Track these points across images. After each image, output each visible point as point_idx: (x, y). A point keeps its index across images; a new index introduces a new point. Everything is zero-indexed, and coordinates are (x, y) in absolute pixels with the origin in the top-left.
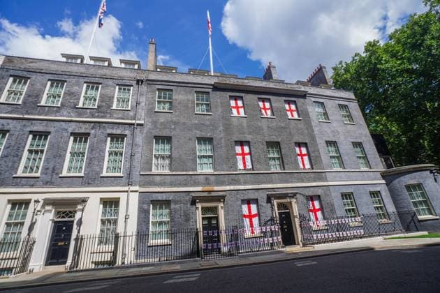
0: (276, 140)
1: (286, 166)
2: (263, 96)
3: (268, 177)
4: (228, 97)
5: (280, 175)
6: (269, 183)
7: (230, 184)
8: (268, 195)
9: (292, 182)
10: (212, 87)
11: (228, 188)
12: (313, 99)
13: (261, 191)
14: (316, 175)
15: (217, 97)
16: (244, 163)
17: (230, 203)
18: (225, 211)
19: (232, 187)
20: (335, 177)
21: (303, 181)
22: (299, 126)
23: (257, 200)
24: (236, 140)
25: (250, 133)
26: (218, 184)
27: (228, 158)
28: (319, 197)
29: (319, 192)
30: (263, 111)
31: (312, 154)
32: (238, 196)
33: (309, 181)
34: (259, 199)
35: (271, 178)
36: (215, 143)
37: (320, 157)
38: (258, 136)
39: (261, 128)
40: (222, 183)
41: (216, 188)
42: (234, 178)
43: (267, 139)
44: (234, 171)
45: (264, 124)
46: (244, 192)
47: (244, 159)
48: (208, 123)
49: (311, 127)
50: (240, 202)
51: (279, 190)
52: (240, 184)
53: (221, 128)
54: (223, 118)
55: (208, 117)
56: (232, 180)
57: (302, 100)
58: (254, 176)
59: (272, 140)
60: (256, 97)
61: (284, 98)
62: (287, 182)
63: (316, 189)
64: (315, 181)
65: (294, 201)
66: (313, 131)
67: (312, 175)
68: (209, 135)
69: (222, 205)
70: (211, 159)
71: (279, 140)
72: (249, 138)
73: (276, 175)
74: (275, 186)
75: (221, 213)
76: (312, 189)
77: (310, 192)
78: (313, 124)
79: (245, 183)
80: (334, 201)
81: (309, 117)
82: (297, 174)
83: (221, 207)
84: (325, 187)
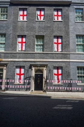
0: (42, 35)
1: (45, 49)
2: (40, 7)
3: (33, 55)
4: (18, 9)
5: (40, 55)
6: (33, 58)
7: (11, 58)
8: (30, 65)
9: (47, 59)
10: (9, 3)
11: (10, 60)
12: (75, 7)
13: (27, 62)
14: (63, 55)
15: (11, 10)
16: (22, 47)
17: (10, 67)
18: (6, 71)
19: (12, 60)
20: (76, 57)
21: (53, 58)
22: (60, 25)
23: (24, 66)
24: (19, 35)
25: (27, 31)
26: (5, 57)
27: (12, 45)
28: (61, 68)
29: (63, 65)
30: (39, 17)
31: (64, 43)
32: (15, 64)
33: (57, 58)
34: (25, 66)
35: (35, 55)
36: (6, 36)
37: (69, 45)
38: (32, 32)
39: (34, 28)
40: (7, 57)
41: (4, 60)
42: (14, 55)
43: (37, 34)
44: (15, 51)
45: (37, 25)
46: (18, 62)
47: (22, 45)
48: (5, 25)
49: (69, 26)
50: (15, 67)
52: (16, 58)
53: (11, 28)
54: (13, 22)
55: (5, 22)
56: (13, 56)
57: (66, 8)
58: (25, 54)
59: (40, 35)
60: (35, 8)
61: (54, 8)
62: (43, 58)
63: (61, 63)
64: (61, 59)
65: (45, 68)
66: (69, 28)
67: (61, 55)
68: (4, 32)
69: (5, 68)
70: (4, 45)
71: (44, 34)
72: (26, 33)
73: (38, 54)
74: (36, 60)
75: (5, 72)
76: (58, 63)
77: (57, 65)
78: (70, 24)
79: (19, 58)
80: (71, 70)
81: (69, 20)
82: (51, 54)
83: (5, 69)
84: (67, 62)
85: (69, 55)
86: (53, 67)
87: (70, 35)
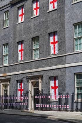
1: (40, 55)
4: (17, 9)
7: (13, 71)
10: (10, 5)
15: (12, 12)
16: (22, 56)
17: (12, 82)
18: (10, 87)
24: (18, 41)
27: (13, 55)
29: (58, 73)
32: (15, 78)
34: (24, 80)
35: (31, 65)
36: (9, 46)
38: (28, 35)
39: (30, 28)
40: (10, 71)
41: (7, 74)
45: (32, 24)
46: (18, 75)
48: (7, 33)
51: (34, 73)
52: (16, 71)
53: (12, 35)
54: (13, 27)
56: (14, 69)
59: (35, 36)
65: (40, 80)
68: (7, 42)
71: (39, 34)
72: (23, 38)
73: (34, 63)
75: (8, 88)
76: (53, 71)
77: (51, 74)
79: (19, 70)
80: (67, 80)
81: (64, 3)
82: (45, 60)
83: (8, 85)
84: (63, 69)
85: (64, 57)
86: (48, 77)
87: (66, 27)
